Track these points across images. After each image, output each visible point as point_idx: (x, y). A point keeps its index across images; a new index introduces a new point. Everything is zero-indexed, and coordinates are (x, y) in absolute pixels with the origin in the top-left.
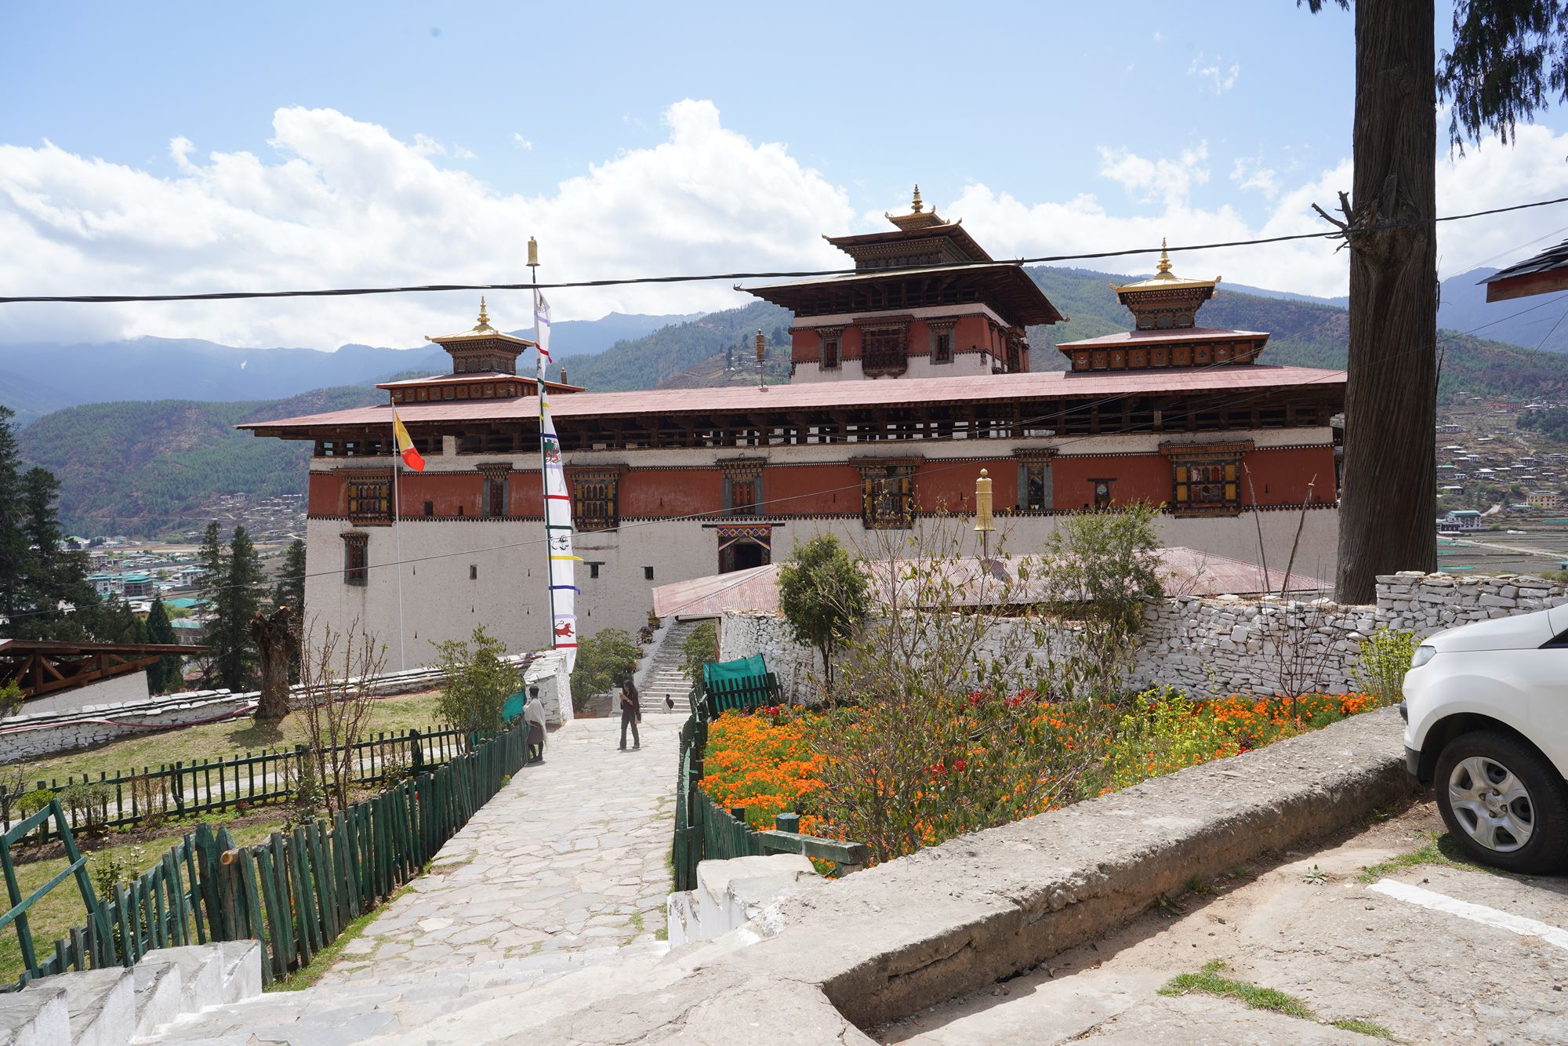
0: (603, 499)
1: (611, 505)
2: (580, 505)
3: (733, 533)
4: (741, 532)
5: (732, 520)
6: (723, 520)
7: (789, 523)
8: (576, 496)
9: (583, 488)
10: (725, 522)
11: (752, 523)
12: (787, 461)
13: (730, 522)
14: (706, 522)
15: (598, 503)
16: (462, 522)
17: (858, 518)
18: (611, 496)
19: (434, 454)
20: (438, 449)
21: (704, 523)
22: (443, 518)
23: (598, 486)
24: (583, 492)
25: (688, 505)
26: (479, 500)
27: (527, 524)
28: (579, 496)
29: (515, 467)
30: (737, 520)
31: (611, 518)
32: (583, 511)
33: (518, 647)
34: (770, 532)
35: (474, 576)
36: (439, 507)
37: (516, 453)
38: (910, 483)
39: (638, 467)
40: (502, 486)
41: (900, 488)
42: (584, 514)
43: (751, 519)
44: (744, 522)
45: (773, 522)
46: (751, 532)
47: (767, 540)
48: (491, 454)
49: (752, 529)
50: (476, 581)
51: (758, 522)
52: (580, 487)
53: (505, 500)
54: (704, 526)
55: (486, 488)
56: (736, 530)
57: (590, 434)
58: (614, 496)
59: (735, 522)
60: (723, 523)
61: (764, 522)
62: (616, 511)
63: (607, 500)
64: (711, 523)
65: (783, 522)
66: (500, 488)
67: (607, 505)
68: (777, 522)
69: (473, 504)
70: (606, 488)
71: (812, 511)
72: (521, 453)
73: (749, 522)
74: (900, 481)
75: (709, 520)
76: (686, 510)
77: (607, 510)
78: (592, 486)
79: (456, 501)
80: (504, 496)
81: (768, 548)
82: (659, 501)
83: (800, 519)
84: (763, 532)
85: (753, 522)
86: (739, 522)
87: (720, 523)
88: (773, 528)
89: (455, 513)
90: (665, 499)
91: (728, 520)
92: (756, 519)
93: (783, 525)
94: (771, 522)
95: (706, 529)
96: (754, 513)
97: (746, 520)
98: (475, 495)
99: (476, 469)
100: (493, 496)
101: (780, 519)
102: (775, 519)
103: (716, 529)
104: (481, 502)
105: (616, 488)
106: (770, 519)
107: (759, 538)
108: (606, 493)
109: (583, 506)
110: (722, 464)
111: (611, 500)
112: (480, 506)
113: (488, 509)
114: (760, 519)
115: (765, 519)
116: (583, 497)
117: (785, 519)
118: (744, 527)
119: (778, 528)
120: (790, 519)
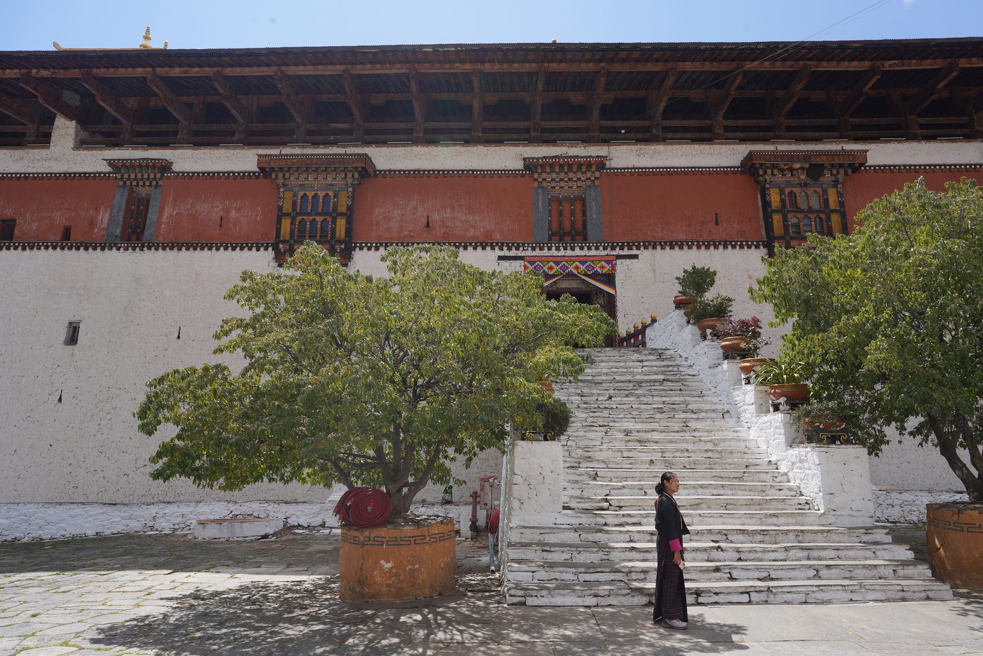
0: (329, 214)
1: (341, 223)
2: (286, 224)
3: (551, 268)
4: (564, 268)
5: (550, 249)
6: (533, 249)
7: (645, 254)
8: (280, 208)
9: (295, 195)
10: (538, 252)
11: (583, 253)
12: (637, 165)
13: (546, 252)
14: (505, 252)
15: (319, 219)
16: (66, 251)
17: (757, 247)
18: (342, 209)
19: (33, 148)
20: (44, 139)
21: (502, 253)
22: (30, 245)
23: (321, 194)
24: (294, 203)
25: (473, 226)
26: (103, 217)
27: (186, 255)
28: (287, 207)
29: (176, 168)
30: (558, 249)
31: (340, 242)
32: (292, 231)
33: (140, 463)
34: (613, 268)
35: (72, 338)
36: (27, 226)
37: (182, 148)
38: (840, 195)
39: (390, 171)
40: (148, 201)
41: (826, 201)
42: (292, 236)
43: (582, 248)
44: (569, 253)
45: (618, 252)
46: (582, 268)
47: (609, 279)
48: (137, 149)
49: (583, 263)
50: (76, 347)
51: (593, 252)
52: (289, 195)
53: (152, 217)
54: (501, 258)
55: (120, 199)
56: (557, 263)
57: (310, 126)
58: (350, 208)
59: (554, 252)
60: (534, 254)
61: (604, 253)
62: (349, 231)
63: (335, 215)
64: (513, 253)
65: (634, 252)
66: (146, 202)
67: (334, 222)
68: (626, 252)
69: (92, 223)
70: (336, 196)
71: (682, 237)
72: (189, 148)
73: (578, 252)
74: (825, 192)
75: (509, 249)
76: (471, 233)
77: (333, 230)
78: (310, 194)
79: (60, 218)
80: (150, 211)
81: (612, 291)
82: (424, 221)
83: (663, 248)
84: (602, 267)
85: (585, 252)
86: (562, 253)
87: (529, 253)
88: (619, 262)
89: (56, 237)
90: (436, 217)
91: (541, 249)
92: (589, 248)
93: (636, 257)
94: (613, 253)
95: (502, 262)
96: (585, 239)
97: (573, 249)
98: (97, 209)
99: (108, 169)
100: (128, 213)
101: (630, 248)
102: (622, 248)
103: (522, 263)
104: (106, 221)
105: (353, 198)
106: (613, 248)
107: (595, 276)
108: (335, 205)
109: (293, 223)
110: (531, 166)
111: (342, 214)
112: (104, 226)
113: (118, 232)
114: (597, 248)
115: (605, 248)
116: (294, 209)
117: (638, 248)
118: (571, 260)
119: (628, 262)
120: (646, 248)
